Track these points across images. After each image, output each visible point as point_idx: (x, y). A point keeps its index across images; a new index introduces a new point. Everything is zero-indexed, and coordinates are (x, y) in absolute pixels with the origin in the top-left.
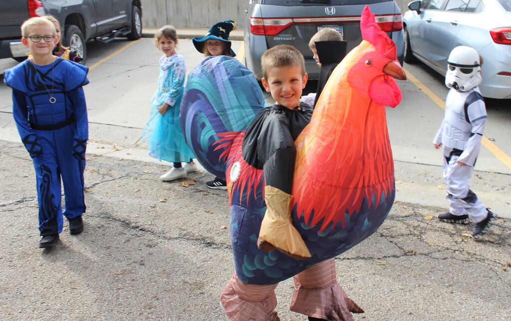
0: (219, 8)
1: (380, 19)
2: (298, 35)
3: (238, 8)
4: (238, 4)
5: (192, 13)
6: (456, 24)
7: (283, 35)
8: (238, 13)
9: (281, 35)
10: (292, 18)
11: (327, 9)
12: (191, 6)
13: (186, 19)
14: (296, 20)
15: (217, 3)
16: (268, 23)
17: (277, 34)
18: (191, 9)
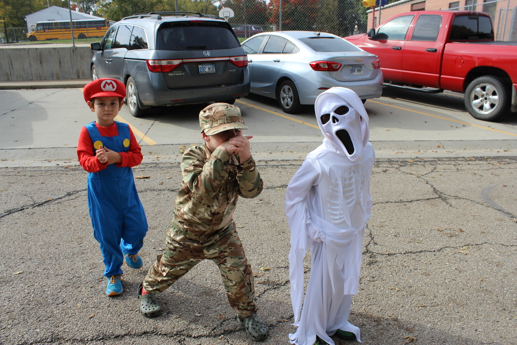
0: (41, 63)
1: (235, 59)
2: (186, 71)
3: (60, 62)
4: (60, 59)
5: (13, 68)
6: (279, 61)
7: (176, 72)
8: (60, 66)
9: (174, 72)
10: (182, 59)
11: (204, 52)
12: (11, 61)
13: (7, 73)
14: (184, 61)
15: (39, 59)
16: (164, 63)
17: (171, 71)
18: (12, 65)
